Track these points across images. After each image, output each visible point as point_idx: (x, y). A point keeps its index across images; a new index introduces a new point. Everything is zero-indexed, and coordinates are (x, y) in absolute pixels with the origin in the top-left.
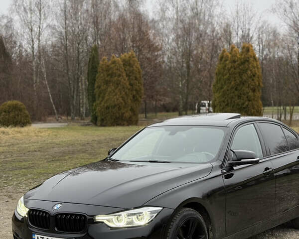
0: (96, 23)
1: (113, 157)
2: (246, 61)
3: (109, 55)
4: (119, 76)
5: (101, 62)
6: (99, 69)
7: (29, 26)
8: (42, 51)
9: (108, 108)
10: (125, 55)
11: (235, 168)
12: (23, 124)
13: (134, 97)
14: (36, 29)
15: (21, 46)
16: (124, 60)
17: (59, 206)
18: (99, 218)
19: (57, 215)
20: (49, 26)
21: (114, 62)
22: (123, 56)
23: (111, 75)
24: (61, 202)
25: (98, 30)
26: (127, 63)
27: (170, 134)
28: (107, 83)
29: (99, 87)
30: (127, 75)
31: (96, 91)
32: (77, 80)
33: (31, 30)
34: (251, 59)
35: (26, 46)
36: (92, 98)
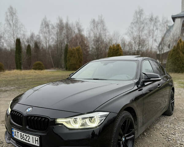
0: (68, 38)
1: (72, 77)
2: (118, 49)
3: (72, 47)
4: (75, 54)
5: (69, 49)
6: (68, 52)
7: (45, 38)
8: (50, 46)
9: (71, 65)
10: (77, 47)
11: (146, 84)
12: (42, 69)
13: (80, 61)
14: (48, 39)
15: (43, 45)
16: (77, 49)
17: (30, 109)
18: (59, 121)
19: (28, 116)
20: (52, 38)
21: (73, 50)
22: (76, 47)
23: (72, 54)
24: (32, 106)
25: (68, 40)
26: (78, 50)
27: (104, 65)
28: (71, 56)
29: (68, 58)
30: (78, 54)
31: (67, 59)
32: (61, 56)
33: (46, 39)
34: (120, 49)
35: (45, 45)
36: (66, 61)
